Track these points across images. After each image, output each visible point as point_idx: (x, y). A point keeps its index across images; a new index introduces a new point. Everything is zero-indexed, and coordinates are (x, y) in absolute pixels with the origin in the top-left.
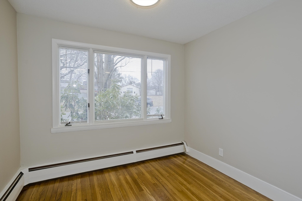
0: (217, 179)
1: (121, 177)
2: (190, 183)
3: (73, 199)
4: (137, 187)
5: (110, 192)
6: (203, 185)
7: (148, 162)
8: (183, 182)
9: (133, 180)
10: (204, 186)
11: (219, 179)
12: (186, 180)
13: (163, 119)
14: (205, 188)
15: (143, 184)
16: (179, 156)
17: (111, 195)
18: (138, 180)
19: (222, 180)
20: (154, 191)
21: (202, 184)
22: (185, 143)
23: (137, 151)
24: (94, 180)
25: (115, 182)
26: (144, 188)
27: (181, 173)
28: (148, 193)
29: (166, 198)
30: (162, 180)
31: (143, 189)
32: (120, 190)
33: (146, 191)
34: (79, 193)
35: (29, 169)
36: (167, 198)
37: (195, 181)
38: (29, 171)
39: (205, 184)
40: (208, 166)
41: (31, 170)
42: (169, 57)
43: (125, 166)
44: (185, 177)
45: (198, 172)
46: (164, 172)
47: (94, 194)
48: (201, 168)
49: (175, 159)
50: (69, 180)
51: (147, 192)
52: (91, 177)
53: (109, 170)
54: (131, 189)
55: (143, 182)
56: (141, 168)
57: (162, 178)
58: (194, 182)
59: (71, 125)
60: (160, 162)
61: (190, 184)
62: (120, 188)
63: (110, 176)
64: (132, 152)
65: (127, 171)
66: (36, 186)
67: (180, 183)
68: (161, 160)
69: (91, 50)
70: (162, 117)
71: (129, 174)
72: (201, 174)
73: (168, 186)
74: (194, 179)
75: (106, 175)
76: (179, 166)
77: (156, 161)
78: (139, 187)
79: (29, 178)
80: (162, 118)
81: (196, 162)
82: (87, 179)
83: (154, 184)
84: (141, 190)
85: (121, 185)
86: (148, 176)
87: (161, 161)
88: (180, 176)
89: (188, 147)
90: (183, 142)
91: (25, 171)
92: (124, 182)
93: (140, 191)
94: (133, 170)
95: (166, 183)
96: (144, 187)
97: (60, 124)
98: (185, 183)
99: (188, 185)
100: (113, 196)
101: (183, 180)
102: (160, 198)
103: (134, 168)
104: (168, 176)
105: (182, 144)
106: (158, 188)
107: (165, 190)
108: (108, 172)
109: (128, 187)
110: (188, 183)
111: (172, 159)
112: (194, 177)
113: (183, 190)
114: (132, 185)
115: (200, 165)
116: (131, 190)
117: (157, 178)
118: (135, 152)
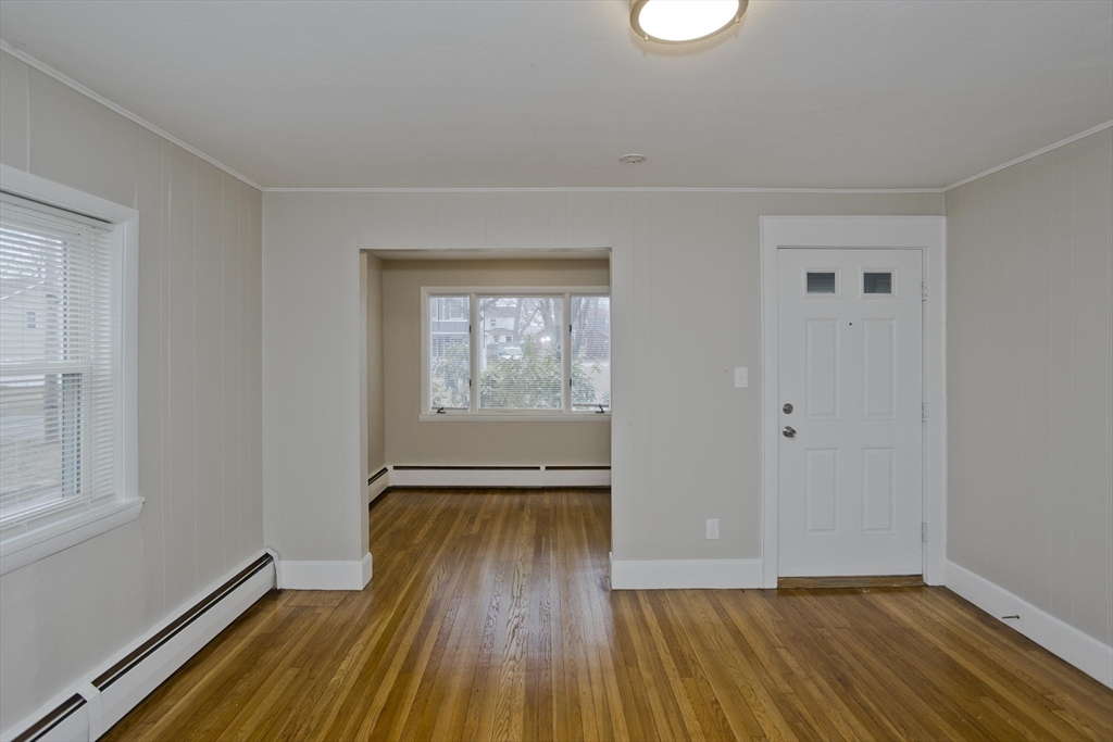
7: (568, 492)
13: (602, 414)
23: (547, 468)
35: (394, 466)
41: (396, 468)
59: (444, 412)
60: (587, 495)
64: (538, 468)
66: (400, 490)
68: (594, 493)
70: (602, 410)
77: (584, 492)
79: (394, 478)
80: (603, 412)
91: (390, 467)
94: (532, 498)
97: (432, 410)
108: (495, 493)
118: (543, 468)
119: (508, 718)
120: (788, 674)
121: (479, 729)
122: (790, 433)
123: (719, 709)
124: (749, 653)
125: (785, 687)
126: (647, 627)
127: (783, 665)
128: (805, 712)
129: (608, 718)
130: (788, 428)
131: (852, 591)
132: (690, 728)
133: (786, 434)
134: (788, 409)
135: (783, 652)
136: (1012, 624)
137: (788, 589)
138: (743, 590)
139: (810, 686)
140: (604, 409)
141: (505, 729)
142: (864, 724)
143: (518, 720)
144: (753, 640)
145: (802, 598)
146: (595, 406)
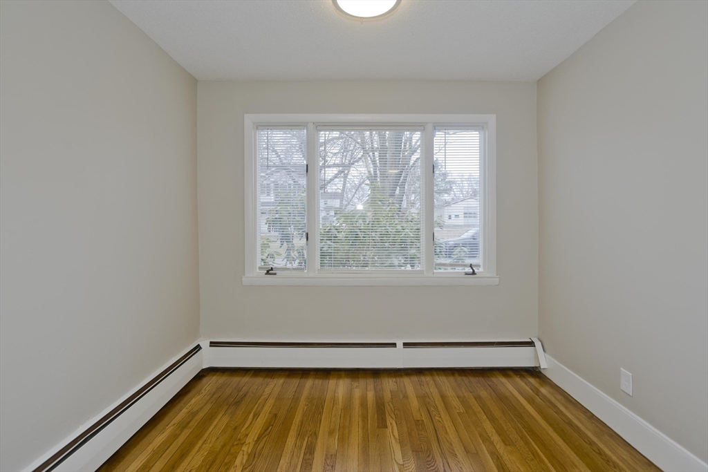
0: (600, 454)
1: (357, 393)
2: (507, 441)
3: (257, 408)
4: (378, 418)
5: (321, 414)
6: (544, 458)
7: (432, 375)
8: (490, 435)
9: (377, 403)
10: (546, 460)
11: (606, 455)
12: (500, 432)
13: (475, 276)
14: (545, 464)
15: (393, 416)
16: (517, 375)
17: (321, 420)
18: (386, 405)
19: (618, 461)
20: (410, 434)
21: (541, 454)
22: (538, 344)
23: (406, 345)
24: (307, 385)
25: (341, 398)
26: (391, 424)
27: (497, 413)
28: (394, 436)
29: (429, 456)
30: (440, 417)
31: (389, 424)
32: (342, 415)
33: (393, 429)
34: (271, 401)
35: (211, 343)
36: (431, 457)
37: (527, 443)
38: (210, 346)
39: (552, 457)
40: (592, 417)
41: (213, 344)
42: (491, 119)
43: (376, 373)
44: (503, 425)
45: (551, 425)
46: (455, 403)
47: (292, 411)
48: (564, 415)
49: (504, 380)
50: (266, 377)
51: (393, 432)
52: (303, 380)
53: (343, 373)
54: (365, 418)
55: (396, 411)
56: (408, 383)
57: (442, 414)
58: (522, 443)
59: (275, 274)
60: (459, 379)
61: (506, 445)
62: (343, 411)
63: (337, 385)
64: (394, 345)
65: (375, 382)
66: (218, 373)
67: (481, 436)
68: (466, 376)
69: (311, 126)
70: (473, 271)
71: (375, 389)
72: (556, 431)
73: (447, 433)
74: (525, 437)
75: (332, 382)
76: (502, 399)
77: (453, 374)
78: (382, 418)
79: (210, 358)
80: (474, 273)
81: (559, 397)
82: (295, 382)
83: (418, 421)
84: (382, 424)
85: (348, 407)
86: (414, 403)
87: (464, 378)
88: (492, 419)
89: (546, 355)
90: (535, 340)
91: (205, 344)
92: (357, 402)
93: (378, 427)
94: (389, 384)
95: (446, 426)
96: (391, 422)
97: (258, 270)
98: (495, 438)
99: (500, 447)
100: (322, 422)
101: (494, 431)
102: (414, 453)
103: (394, 380)
104: (459, 414)
105: (531, 344)
106: (420, 433)
107: (436, 439)
108: (339, 377)
109: (360, 414)
110: (504, 442)
111: (494, 379)
112: (531, 431)
113: (480, 452)
114: (370, 411)
115: (566, 408)
116: (363, 420)
117: (431, 411)
118: (400, 344)
140: (476, 270)
146: (465, 266)
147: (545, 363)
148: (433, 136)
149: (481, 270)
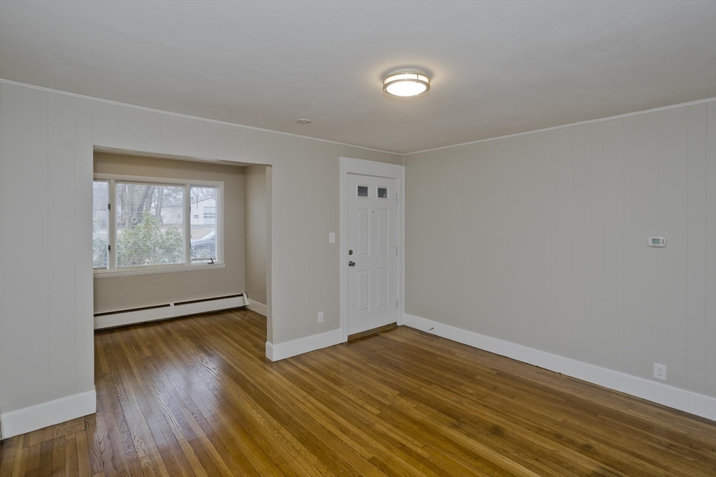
22: (245, 295)
23: (175, 304)
42: (222, 184)
64: (169, 305)
69: (112, 181)
80: (213, 263)
89: (249, 300)
90: (243, 293)
105: (242, 295)
108: (136, 328)
118: (172, 304)
119: (278, 433)
120: (378, 371)
121: (268, 443)
122: (352, 264)
123: (364, 393)
124: (358, 369)
125: (381, 376)
126: (307, 373)
127: (373, 369)
128: (393, 382)
129: (324, 413)
130: (351, 262)
131: (376, 335)
132: (360, 403)
133: (350, 265)
134: (351, 253)
135: (369, 364)
136: (432, 332)
137: (353, 340)
138: (334, 346)
139: (388, 373)
140: (214, 261)
141: (281, 437)
142: (412, 378)
143: (283, 431)
144: (354, 363)
145: (360, 343)
146: (208, 259)
147: (247, 302)
148: (190, 190)
149: (216, 261)
